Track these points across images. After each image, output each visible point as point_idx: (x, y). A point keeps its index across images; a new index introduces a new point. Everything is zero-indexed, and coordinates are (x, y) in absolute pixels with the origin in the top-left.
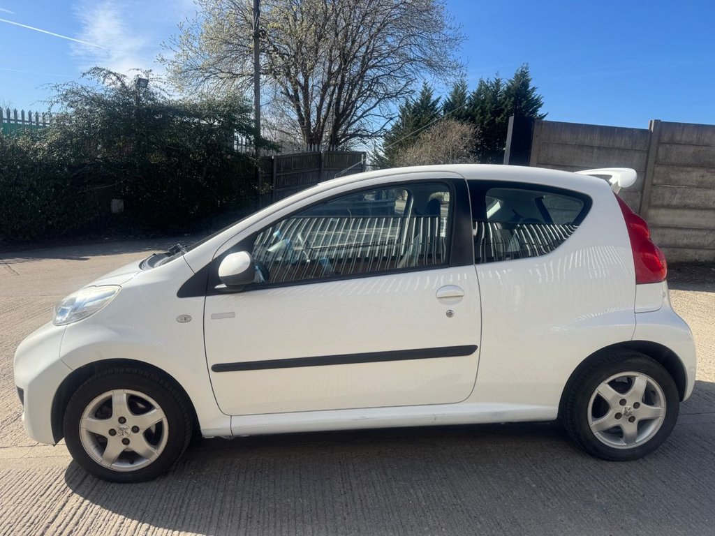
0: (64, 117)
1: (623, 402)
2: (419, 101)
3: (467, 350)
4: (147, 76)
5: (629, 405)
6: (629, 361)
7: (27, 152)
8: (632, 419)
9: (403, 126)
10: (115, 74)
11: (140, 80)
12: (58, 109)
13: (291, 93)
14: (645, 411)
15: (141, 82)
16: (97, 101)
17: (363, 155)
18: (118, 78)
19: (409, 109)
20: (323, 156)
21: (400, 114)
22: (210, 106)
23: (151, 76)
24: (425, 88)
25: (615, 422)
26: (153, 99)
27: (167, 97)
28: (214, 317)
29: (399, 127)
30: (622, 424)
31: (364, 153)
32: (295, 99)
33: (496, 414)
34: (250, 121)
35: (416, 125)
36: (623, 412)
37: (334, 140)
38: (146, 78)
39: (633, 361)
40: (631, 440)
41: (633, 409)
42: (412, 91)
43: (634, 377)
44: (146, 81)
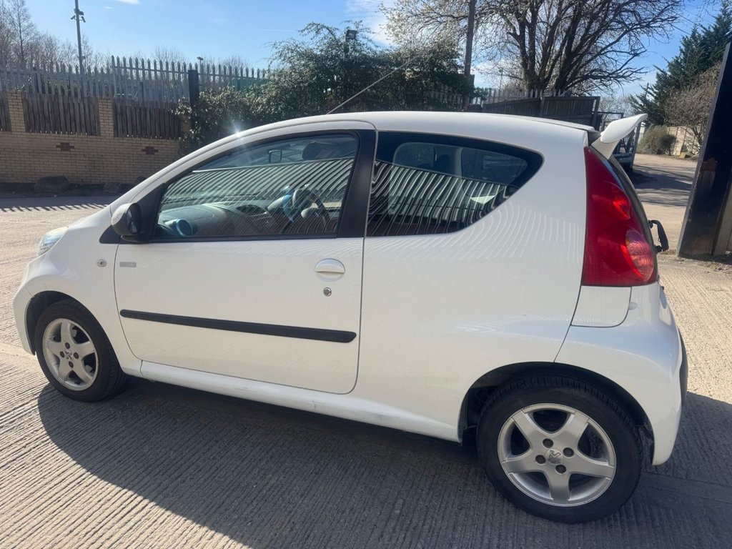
0: (281, 73)
1: (548, 443)
2: (712, 30)
3: (346, 337)
4: (357, 28)
5: (557, 450)
6: (558, 389)
7: (249, 107)
8: (561, 469)
9: (685, 62)
10: (327, 28)
11: (349, 32)
12: (278, 65)
13: (518, 33)
14: (583, 463)
15: (350, 34)
16: (309, 56)
17: (595, 101)
18: (331, 32)
19: (696, 41)
20: (543, 102)
21: (683, 48)
22: (413, 53)
23: (360, 27)
24: (724, 12)
25: (534, 466)
26: (360, 52)
27: (374, 48)
28: (123, 264)
29: (680, 64)
30: (544, 470)
31: (598, 98)
32: (520, 39)
33: (380, 416)
34: (456, 67)
35: (704, 60)
36: (547, 456)
37: (561, 84)
38: (356, 30)
39: (566, 391)
40: (559, 495)
41: (562, 455)
42: (672, 17)
43: (570, 413)
44: (355, 32)
